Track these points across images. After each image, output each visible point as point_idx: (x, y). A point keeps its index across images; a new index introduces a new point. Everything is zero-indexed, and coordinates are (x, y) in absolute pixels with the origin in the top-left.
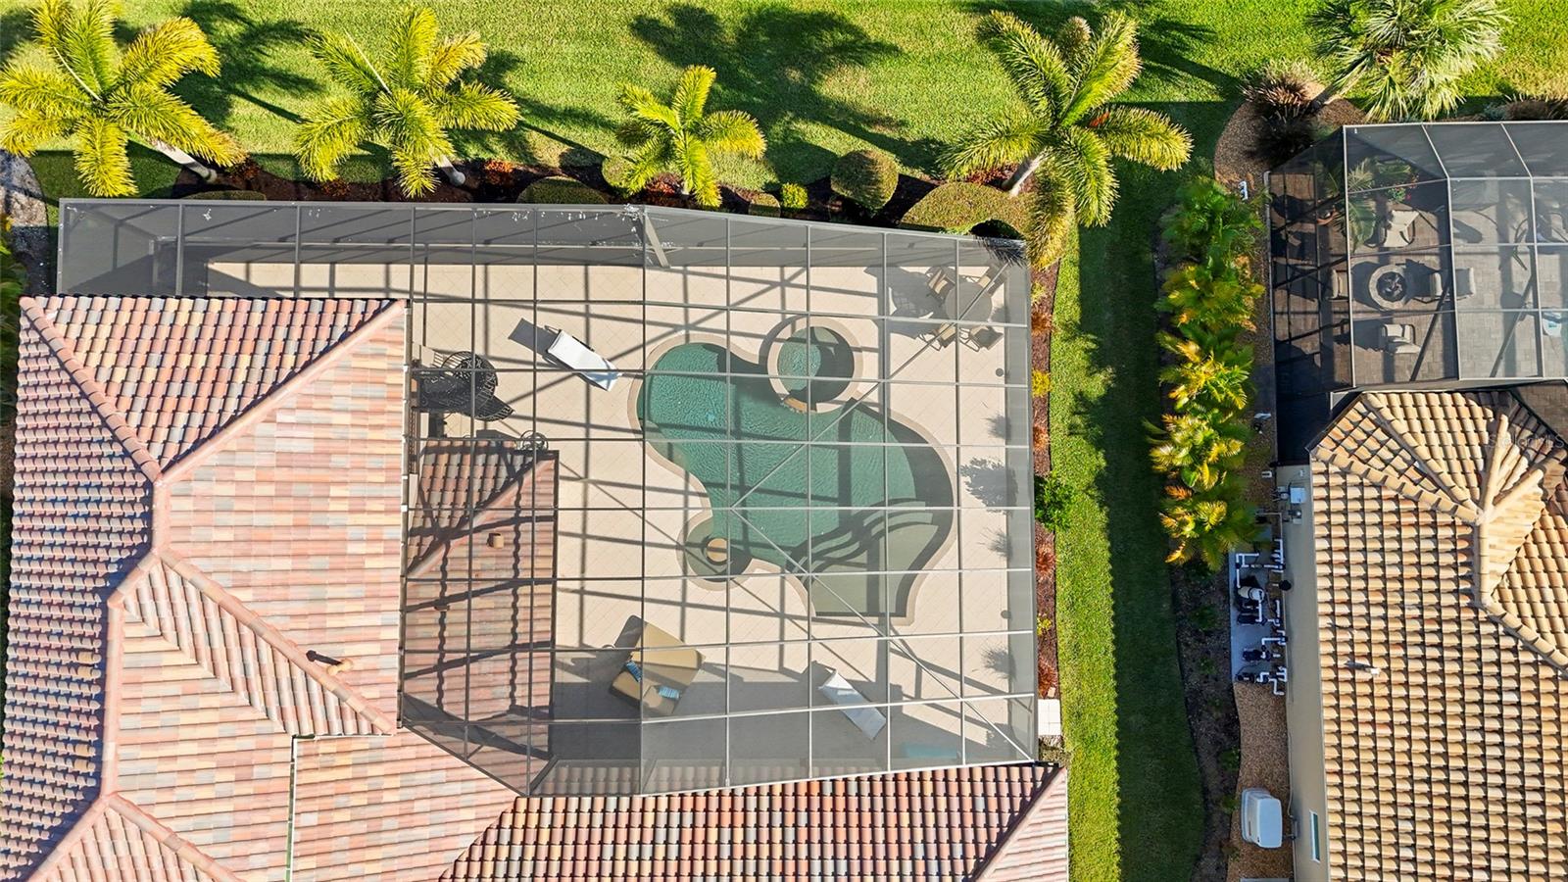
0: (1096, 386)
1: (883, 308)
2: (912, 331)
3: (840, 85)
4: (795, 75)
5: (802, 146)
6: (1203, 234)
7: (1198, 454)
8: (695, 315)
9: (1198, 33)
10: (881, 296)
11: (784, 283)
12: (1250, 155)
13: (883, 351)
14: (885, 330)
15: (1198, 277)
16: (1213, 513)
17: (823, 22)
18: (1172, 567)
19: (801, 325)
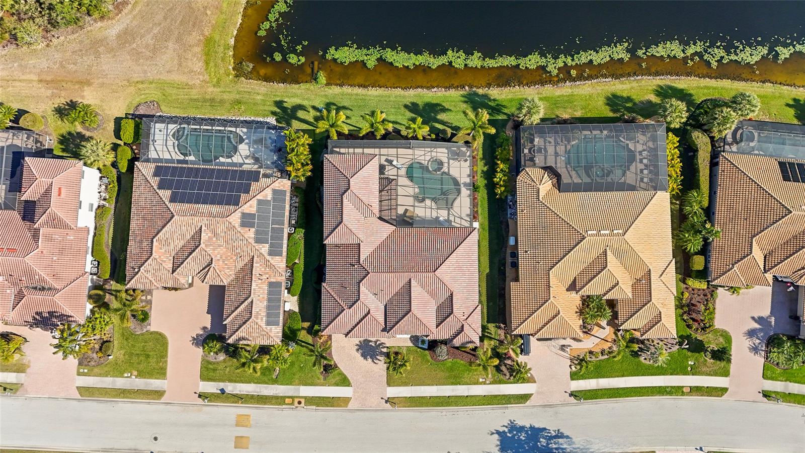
0: (485, 169)
1: (448, 155)
2: (453, 159)
3: (442, 116)
4: (433, 114)
5: (434, 127)
6: (502, 142)
7: (501, 179)
8: (416, 157)
9: (504, 107)
10: (448, 153)
11: (431, 151)
12: (512, 128)
13: (449, 163)
14: (449, 159)
15: (501, 150)
16: (503, 189)
17: (438, 105)
18: (497, 199)
19: (434, 158)
